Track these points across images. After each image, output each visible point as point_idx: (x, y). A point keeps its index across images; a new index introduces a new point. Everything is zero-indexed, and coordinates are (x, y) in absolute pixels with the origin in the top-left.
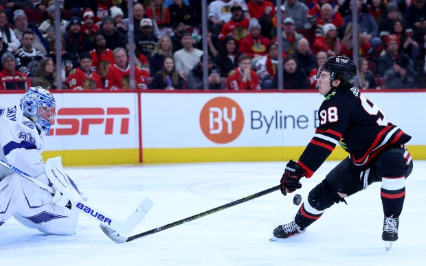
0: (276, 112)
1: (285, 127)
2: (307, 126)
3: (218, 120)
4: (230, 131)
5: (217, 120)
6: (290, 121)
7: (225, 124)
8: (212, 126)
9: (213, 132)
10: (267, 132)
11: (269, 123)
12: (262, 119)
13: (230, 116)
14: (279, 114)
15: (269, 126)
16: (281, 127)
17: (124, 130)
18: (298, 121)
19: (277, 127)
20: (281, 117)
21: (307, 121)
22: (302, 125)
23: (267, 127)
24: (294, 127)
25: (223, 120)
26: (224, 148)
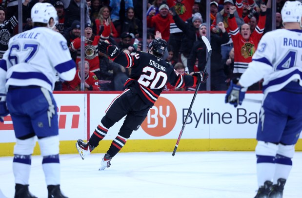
0: (204, 109)
1: (212, 123)
2: (231, 122)
3: (155, 116)
4: (164, 126)
5: (153, 116)
6: (216, 117)
7: (160, 120)
8: (149, 121)
9: (149, 126)
10: (196, 127)
11: (198, 119)
12: (192, 115)
13: (164, 113)
14: (207, 112)
15: (198, 122)
16: (208, 123)
17: (75, 125)
18: (223, 118)
19: (204, 123)
20: (208, 114)
21: (231, 117)
22: (226, 120)
23: (196, 123)
24: (219, 123)
25: (158, 116)
26: (159, 140)
